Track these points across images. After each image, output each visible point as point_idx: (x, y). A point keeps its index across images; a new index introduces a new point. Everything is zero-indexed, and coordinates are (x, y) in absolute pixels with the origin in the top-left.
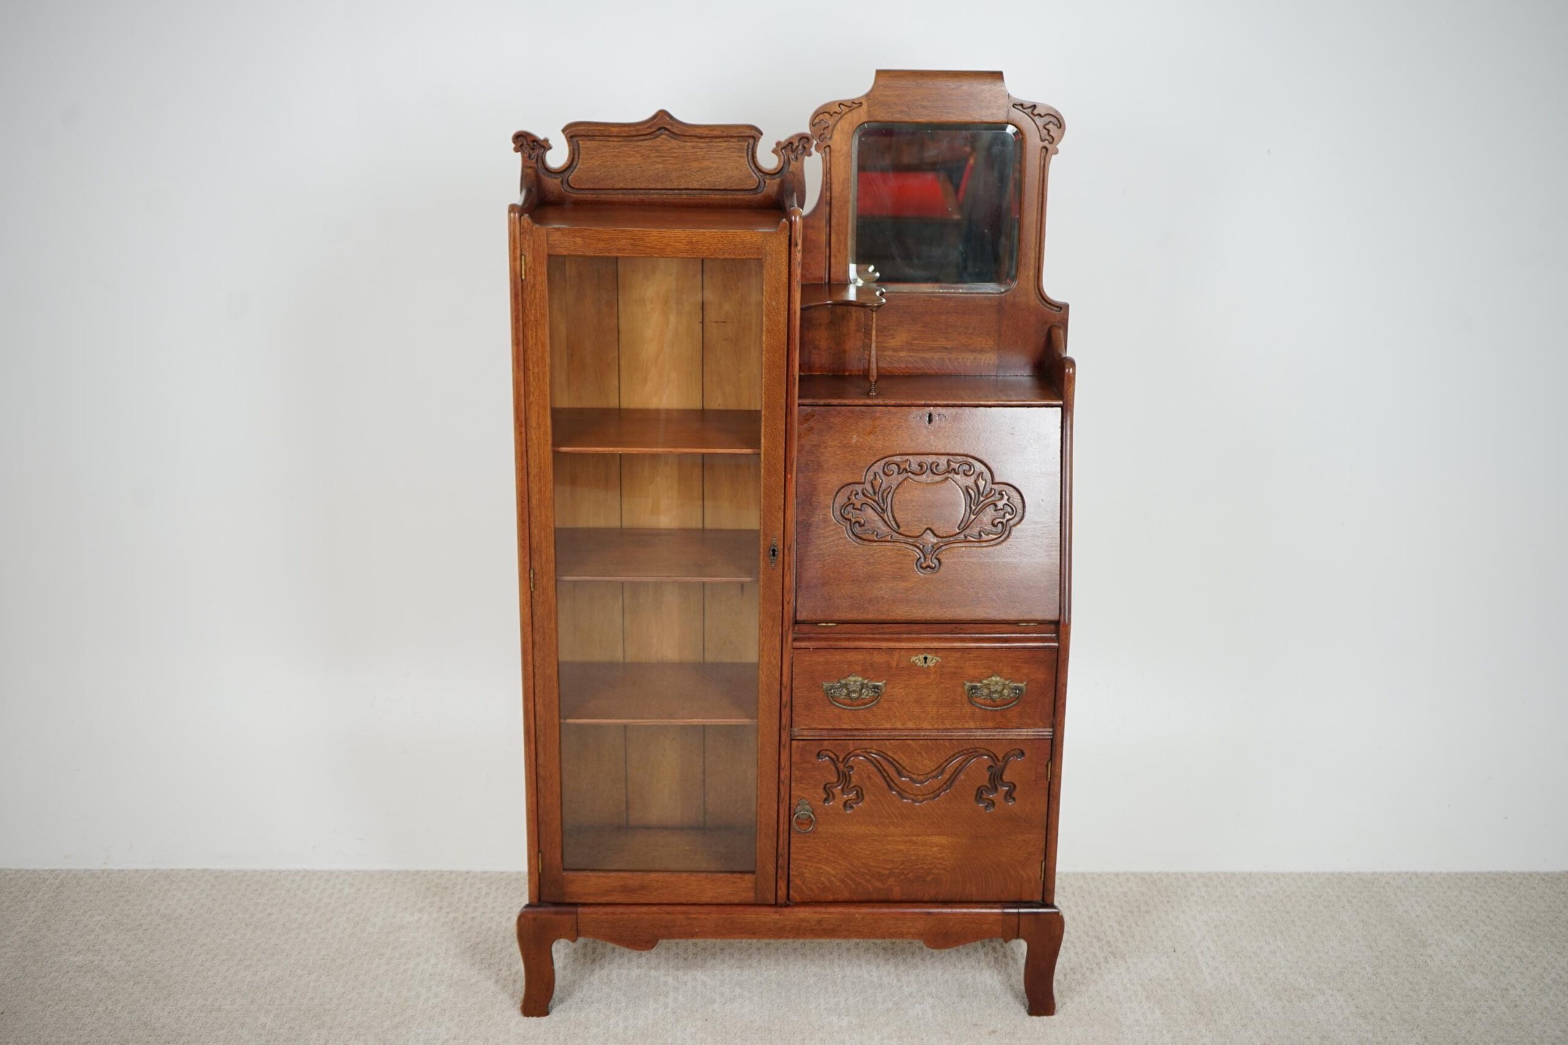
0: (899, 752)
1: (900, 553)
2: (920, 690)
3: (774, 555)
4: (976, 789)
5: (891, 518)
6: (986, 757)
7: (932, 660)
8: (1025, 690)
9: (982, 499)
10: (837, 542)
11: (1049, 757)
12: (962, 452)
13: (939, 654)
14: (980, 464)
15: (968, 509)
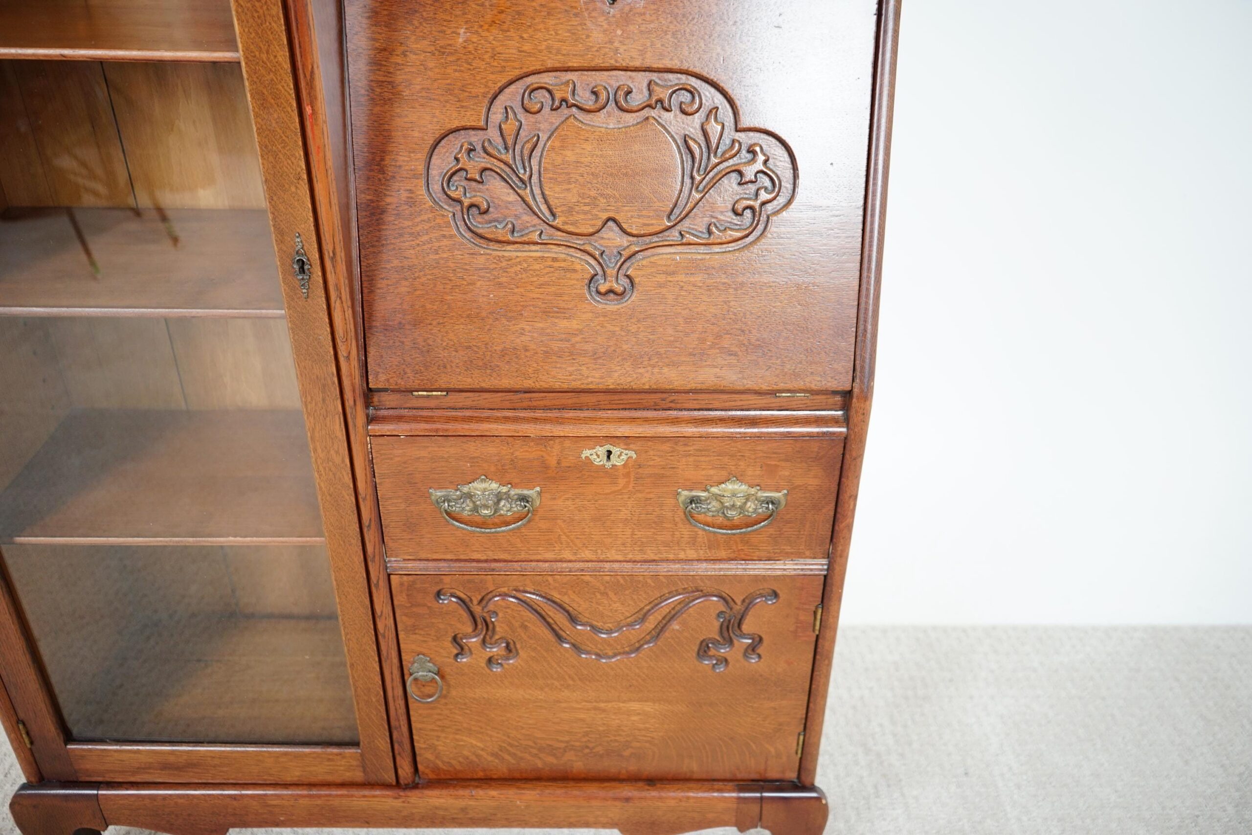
0: (570, 592)
1: (556, 264)
2: (600, 502)
3: (302, 270)
4: (698, 642)
5: (539, 198)
6: (715, 599)
7: (619, 456)
8: (783, 503)
9: (714, 160)
10: (437, 244)
11: (820, 600)
12: (675, 64)
13: (632, 446)
14: (713, 90)
15: (687, 180)
